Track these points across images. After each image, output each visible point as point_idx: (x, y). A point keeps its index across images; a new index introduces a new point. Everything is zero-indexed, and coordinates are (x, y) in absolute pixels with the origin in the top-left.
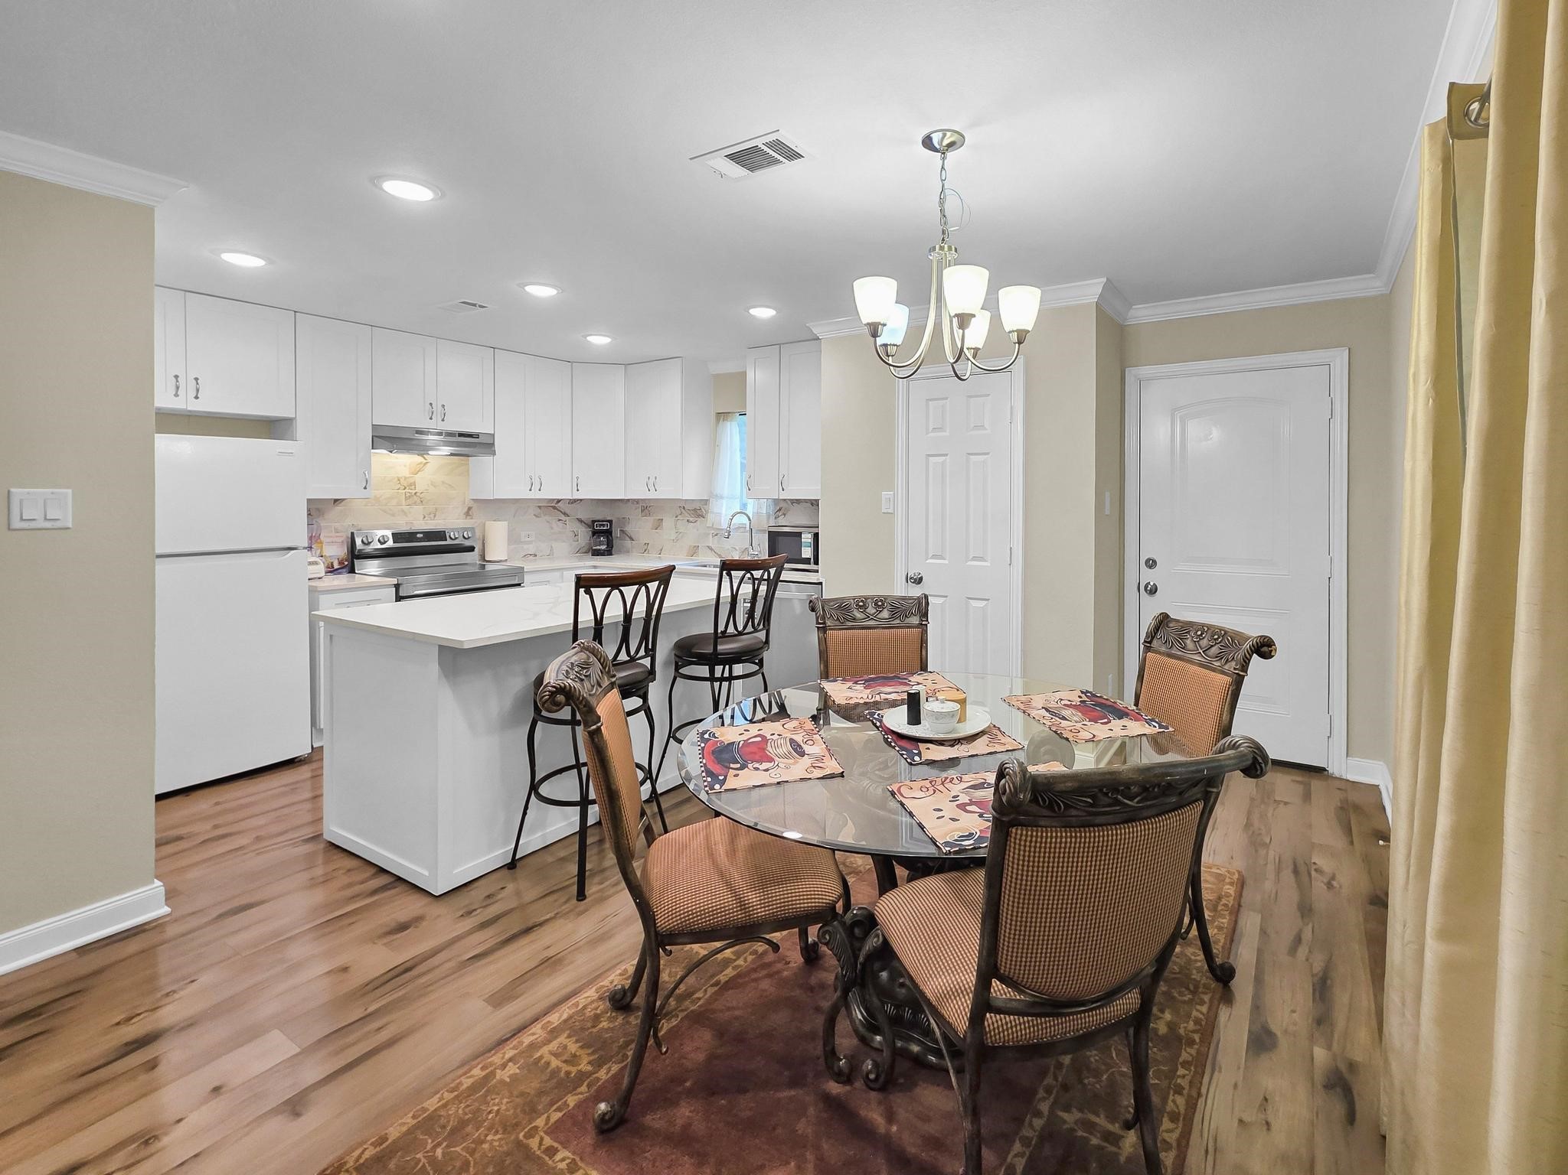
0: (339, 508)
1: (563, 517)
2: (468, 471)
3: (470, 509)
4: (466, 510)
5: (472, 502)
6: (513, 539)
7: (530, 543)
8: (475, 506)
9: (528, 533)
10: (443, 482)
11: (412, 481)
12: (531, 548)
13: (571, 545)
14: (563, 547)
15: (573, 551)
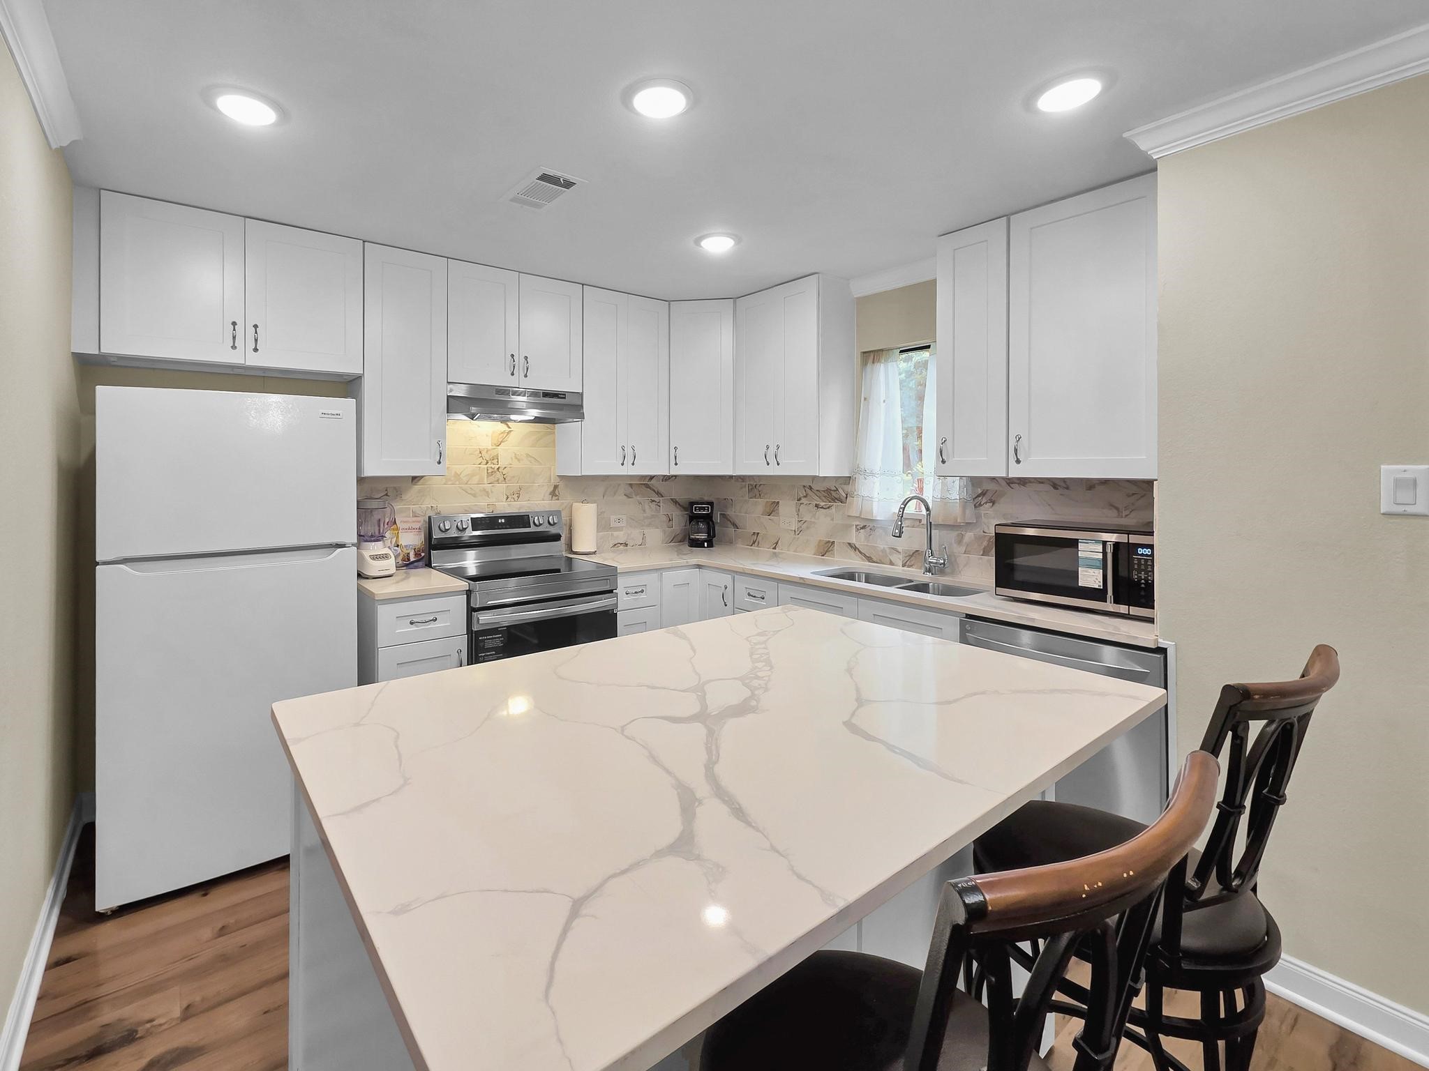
0: (417, 487)
1: (657, 499)
2: (554, 440)
3: (556, 487)
4: (552, 488)
5: (558, 480)
6: (603, 525)
7: (620, 529)
8: (561, 485)
9: (618, 517)
10: (528, 455)
11: (494, 453)
12: (621, 536)
13: (664, 532)
14: (656, 535)
15: (667, 539)
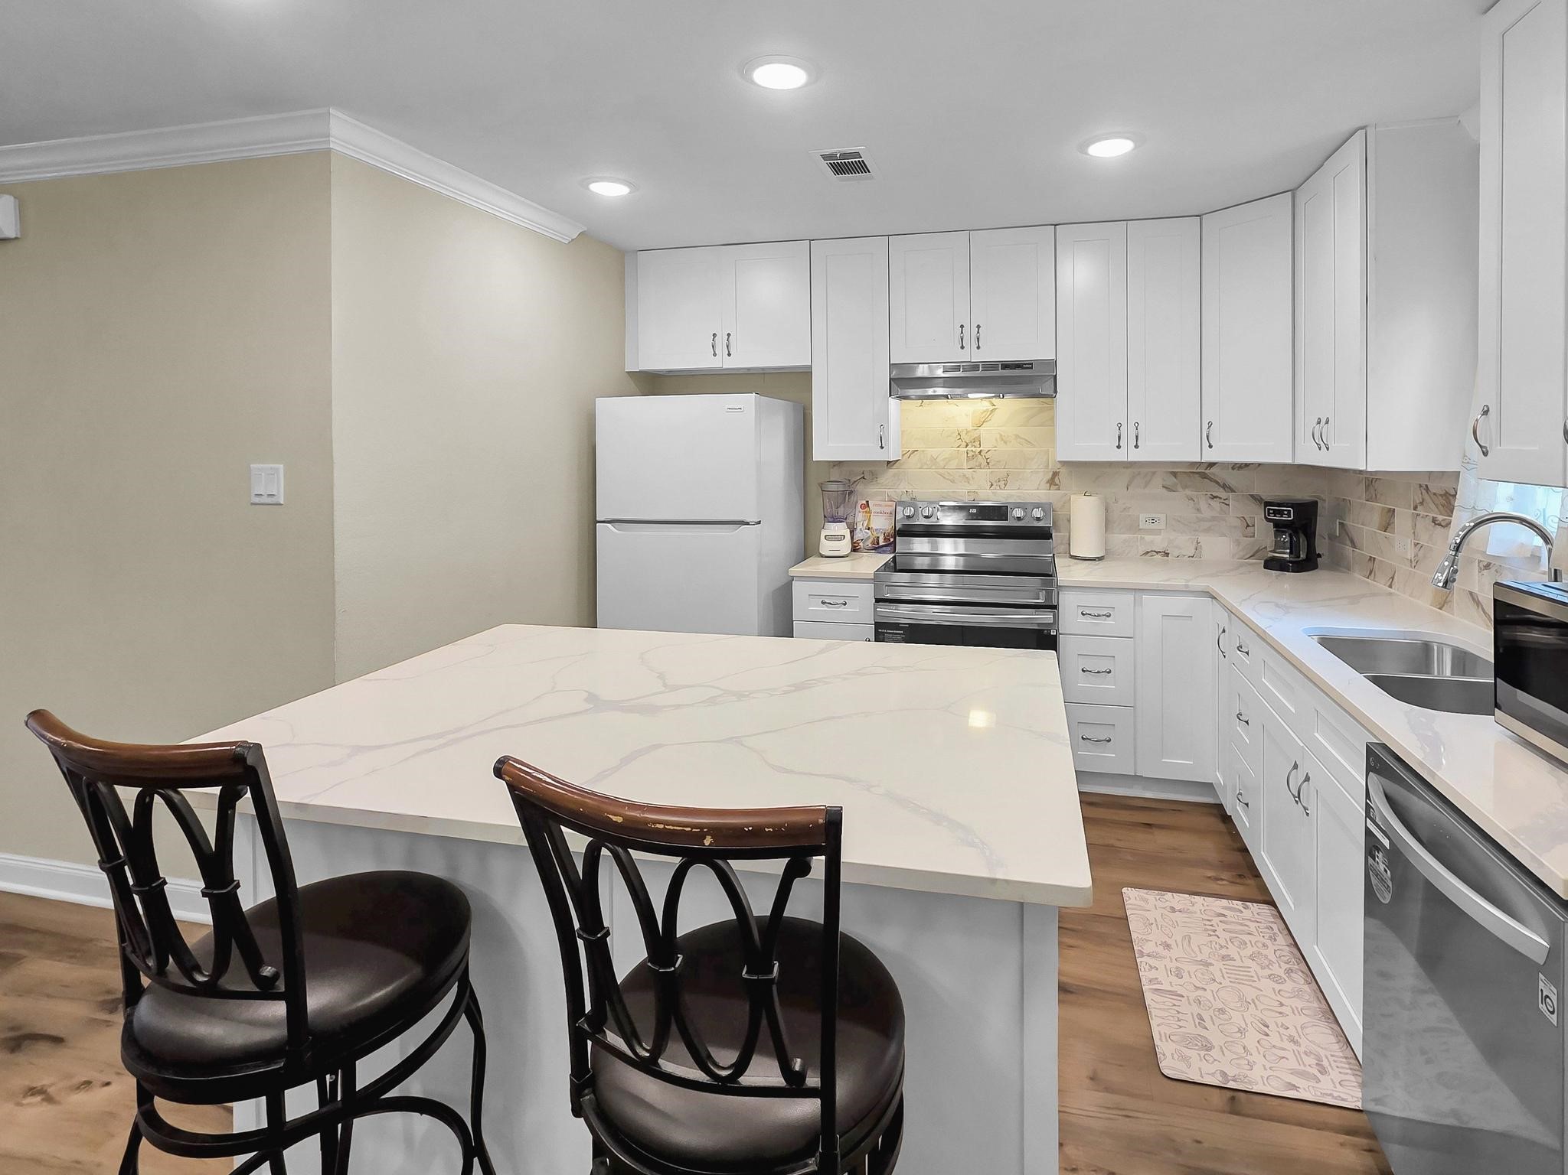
0: (892, 471)
1: (1222, 494)
2: (1053, 418)
3: (1055, 474)
4: (1050, 475)
5: (1059, 466)
6: (1127, 525)
7: (1158, 532)
8: (1063, 471)
9: (1153, 516)
10: (1017, 436)
11: (975, 435)
12: (1159, 542)
13: (1238, 543)
14: (1220, 546)
15: (1241, 554)
